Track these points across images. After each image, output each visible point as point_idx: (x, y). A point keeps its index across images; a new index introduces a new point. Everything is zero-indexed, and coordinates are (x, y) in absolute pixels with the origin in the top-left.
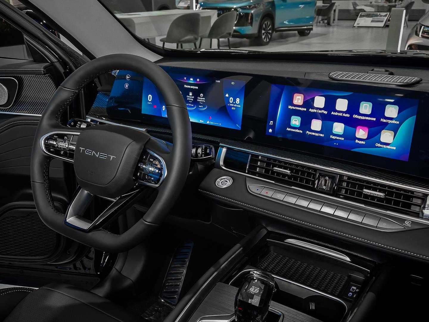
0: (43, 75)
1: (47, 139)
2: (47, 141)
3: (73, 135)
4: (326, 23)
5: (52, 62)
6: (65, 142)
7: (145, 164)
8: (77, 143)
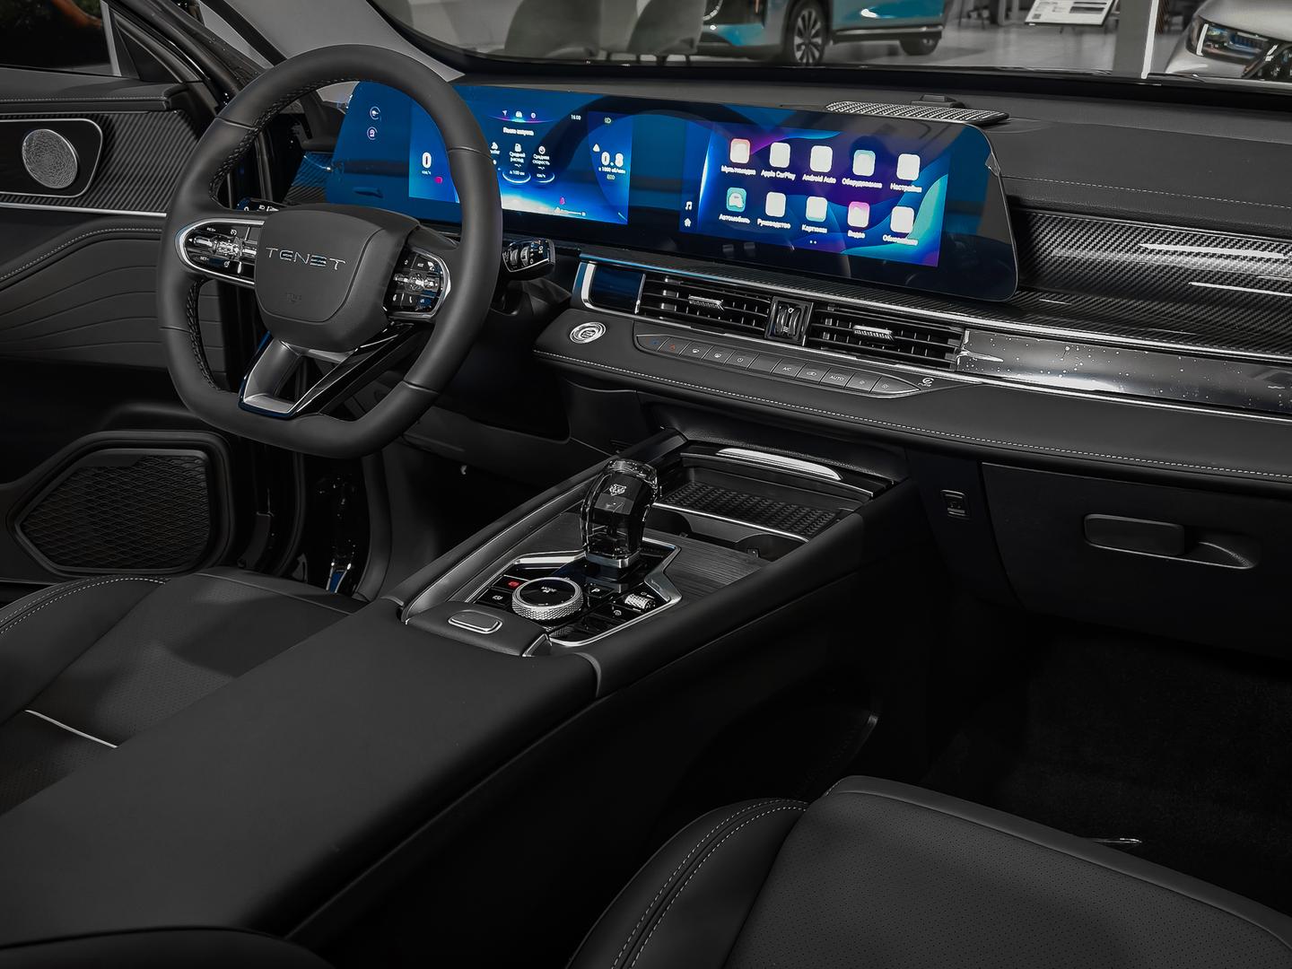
0: (165, 111)
1: (192, 235)
2: (191, 240)
3: (251, 226)
4: (988, 18)
5: (186, 82)
6: (232, 242)
7: (406, 275)
8: (260, 243)
